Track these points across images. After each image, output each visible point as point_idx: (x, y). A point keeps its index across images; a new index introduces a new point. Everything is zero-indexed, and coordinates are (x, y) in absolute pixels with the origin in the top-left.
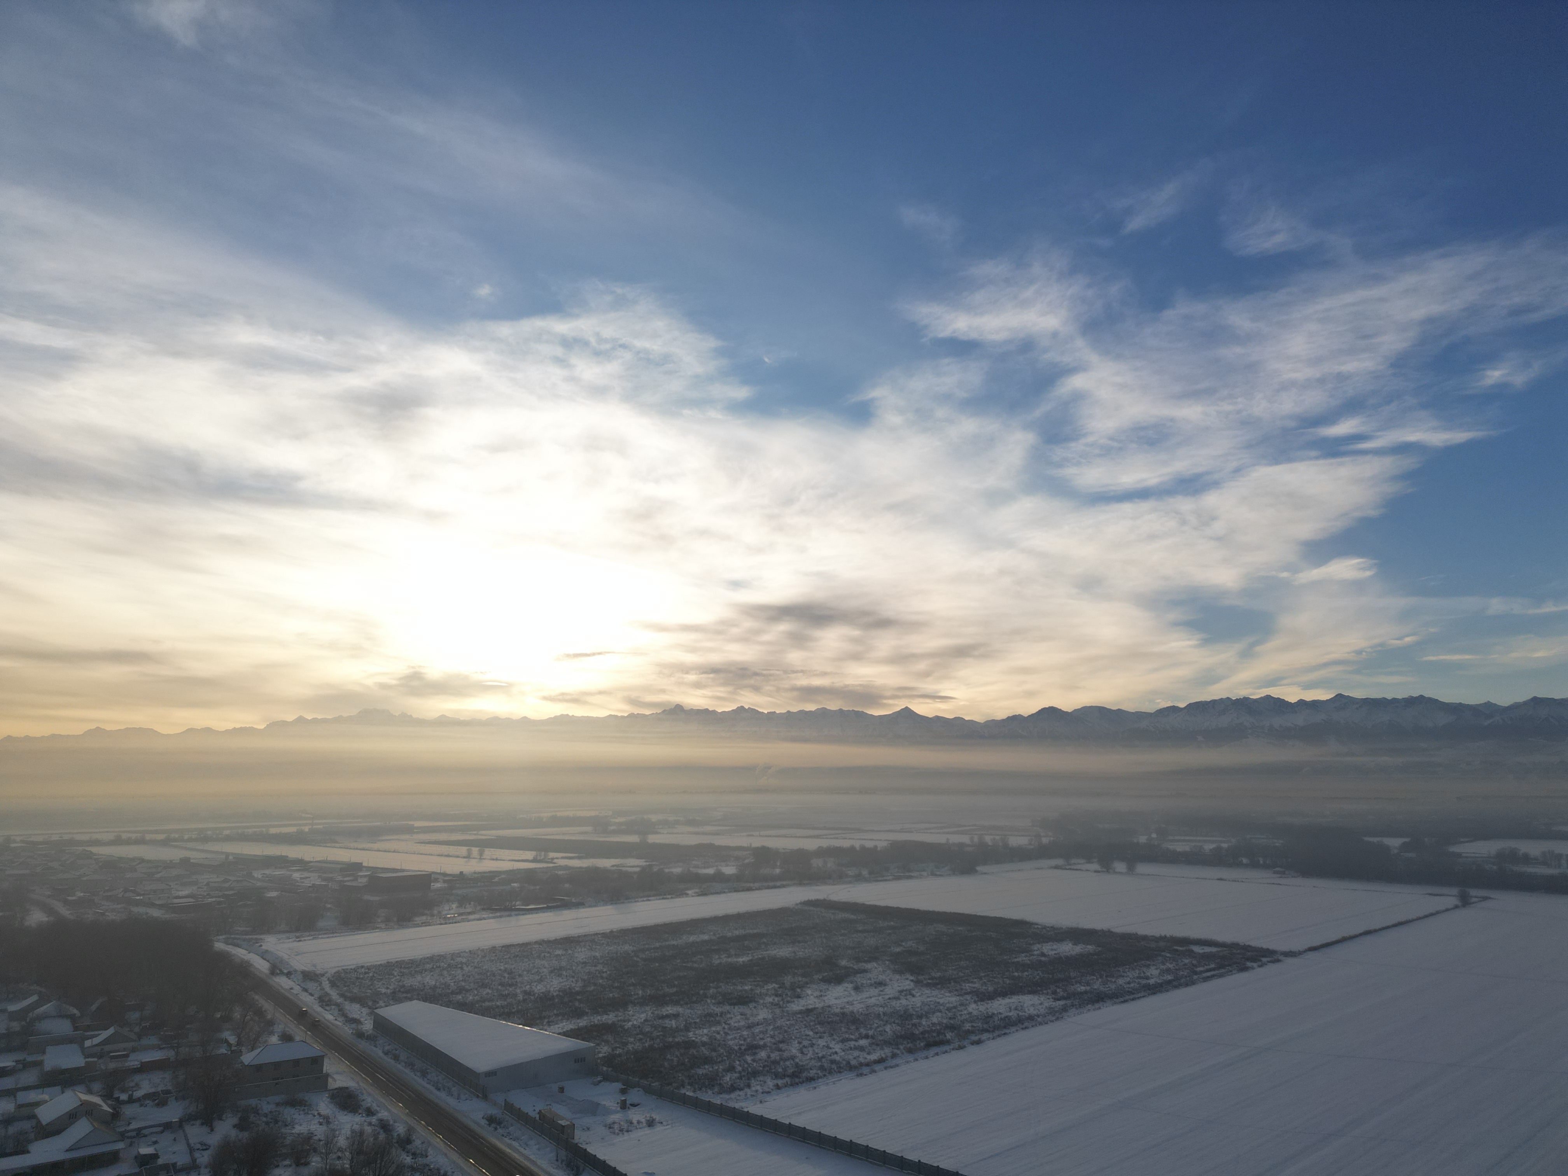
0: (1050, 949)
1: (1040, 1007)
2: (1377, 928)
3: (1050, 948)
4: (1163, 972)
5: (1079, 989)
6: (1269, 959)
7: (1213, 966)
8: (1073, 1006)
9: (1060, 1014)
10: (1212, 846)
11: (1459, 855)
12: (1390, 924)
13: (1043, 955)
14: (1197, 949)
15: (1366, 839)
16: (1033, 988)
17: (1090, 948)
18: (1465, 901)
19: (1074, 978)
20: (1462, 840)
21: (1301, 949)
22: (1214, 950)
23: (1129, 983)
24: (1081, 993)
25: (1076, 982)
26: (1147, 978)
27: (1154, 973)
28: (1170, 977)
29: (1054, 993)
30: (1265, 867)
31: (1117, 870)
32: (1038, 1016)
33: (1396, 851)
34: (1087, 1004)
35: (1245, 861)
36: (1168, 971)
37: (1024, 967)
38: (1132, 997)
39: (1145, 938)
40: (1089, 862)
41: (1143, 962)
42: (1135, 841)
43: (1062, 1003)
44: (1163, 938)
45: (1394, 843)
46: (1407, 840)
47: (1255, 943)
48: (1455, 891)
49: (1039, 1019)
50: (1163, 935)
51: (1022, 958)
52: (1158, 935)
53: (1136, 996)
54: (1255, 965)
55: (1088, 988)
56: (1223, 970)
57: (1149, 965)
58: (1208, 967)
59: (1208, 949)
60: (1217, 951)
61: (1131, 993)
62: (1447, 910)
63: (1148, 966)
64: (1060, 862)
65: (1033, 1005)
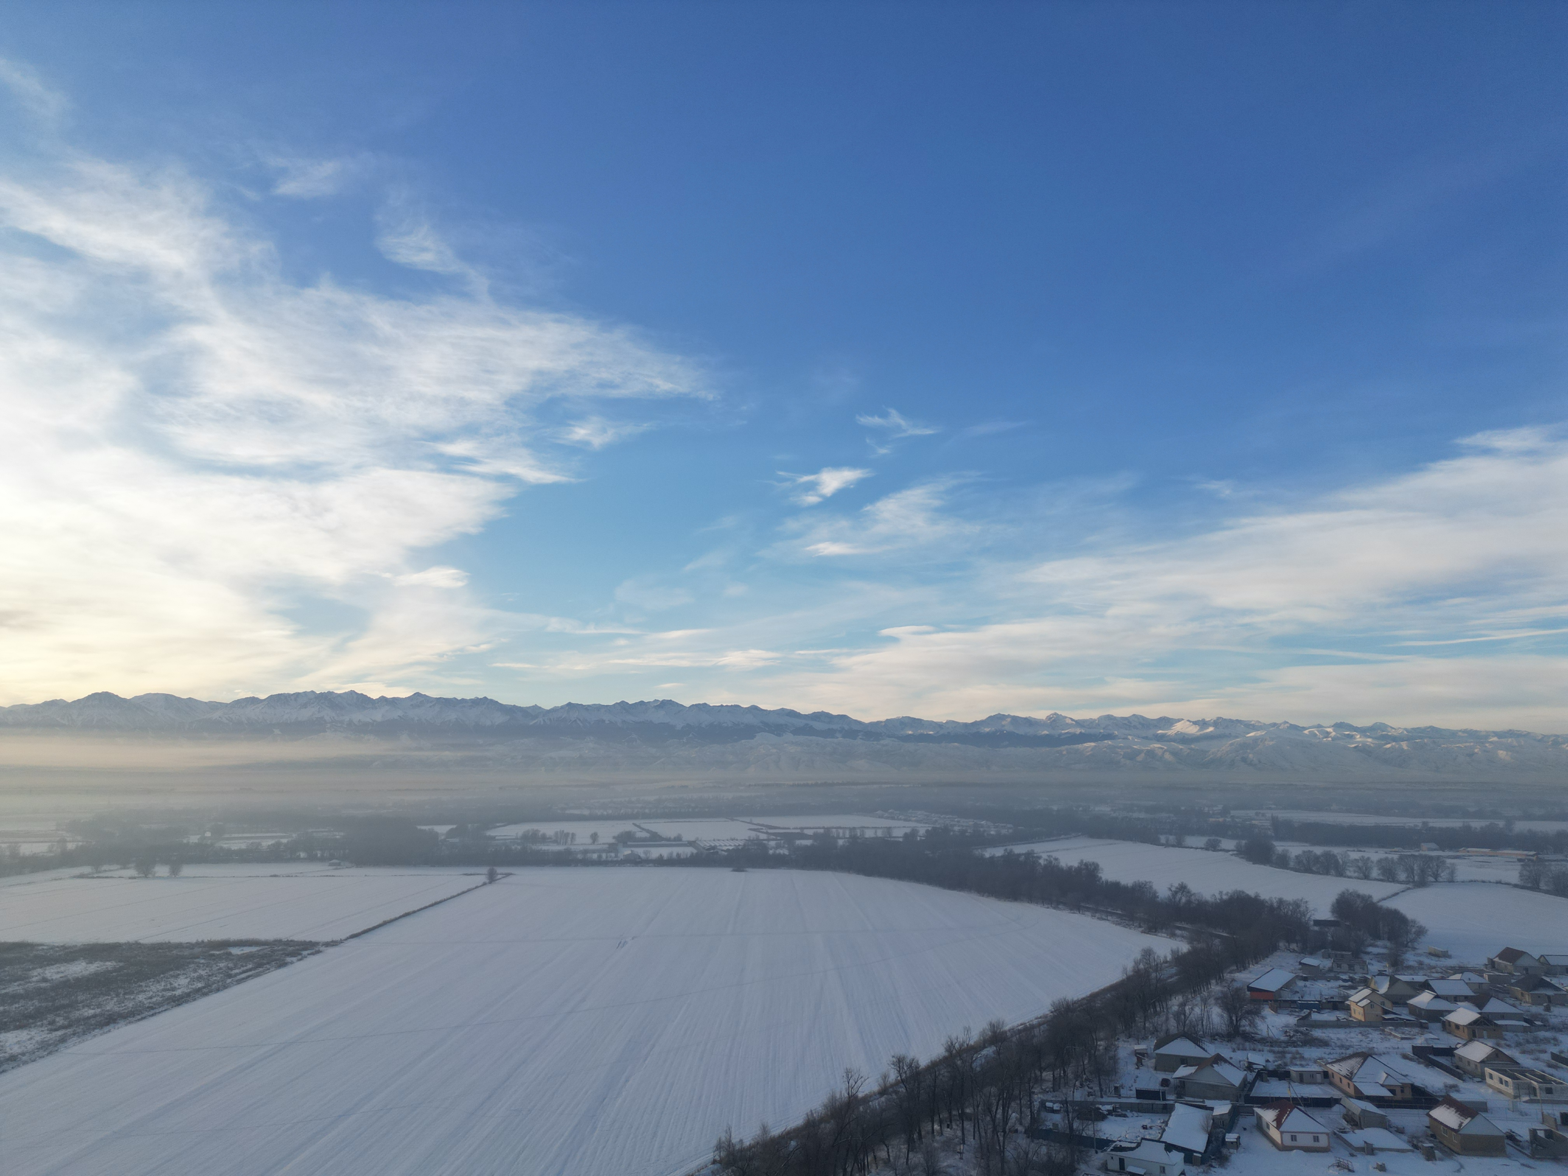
0: (54, 973)
1: (29, 1042)
2: (416, 909)
3: (56, 971)
4: (193, 980)
5: (86, 1014)
6: (309, 952)
7: (250, 966)
8: (74, 1034)
9: (56, 1045)
10: (271, 842)
11: (493, 838)
12: (427, 904)
13: (45, 980)
14: (236, 951)
15: (419, 827)
16: (22, 1022)
17: (109, 965)
18: (492, 878)
19: (82, 1002)
20: (498, 825)
21: (343, 937)
22: (254, 949)
23: (151, 998)
24: (88, 1018)
25: (83, 1007)
26: (174, 989)
27: (182, 983)
28: (200, 985)
29: (52, 1023)
30: (322, 859)
31: (157, 875)
32: (23, 1054)
33: (443, 837)
34: (94, 1029)
35: (303, 855)
36: (200, 978)
37: (15, 998)
38: (152, 1012)
39: (179, 946)
40: (124, 867)
41: (171, 973)
42: (185, 841)
43: (59, 1033)
44: (198, 944)
45: (442, 830)
46: (454, 826)
47: (296, 938)
48: (485, 870)
49: (24, 1058)
50: (200, 940)
51: (15, 988)
52: (194, 941)
53: (157, 1011)
54: (294, 959)
55: (98, 1011)
56: (261, 969)
57: (179, 975)
58: (245, 968)
59: (247, 950)
60: (258, 951)
61: (152, 1008)
62: (477, 887)
63: (177, 976)
64: (87, 870)
65: (18, 1042)
